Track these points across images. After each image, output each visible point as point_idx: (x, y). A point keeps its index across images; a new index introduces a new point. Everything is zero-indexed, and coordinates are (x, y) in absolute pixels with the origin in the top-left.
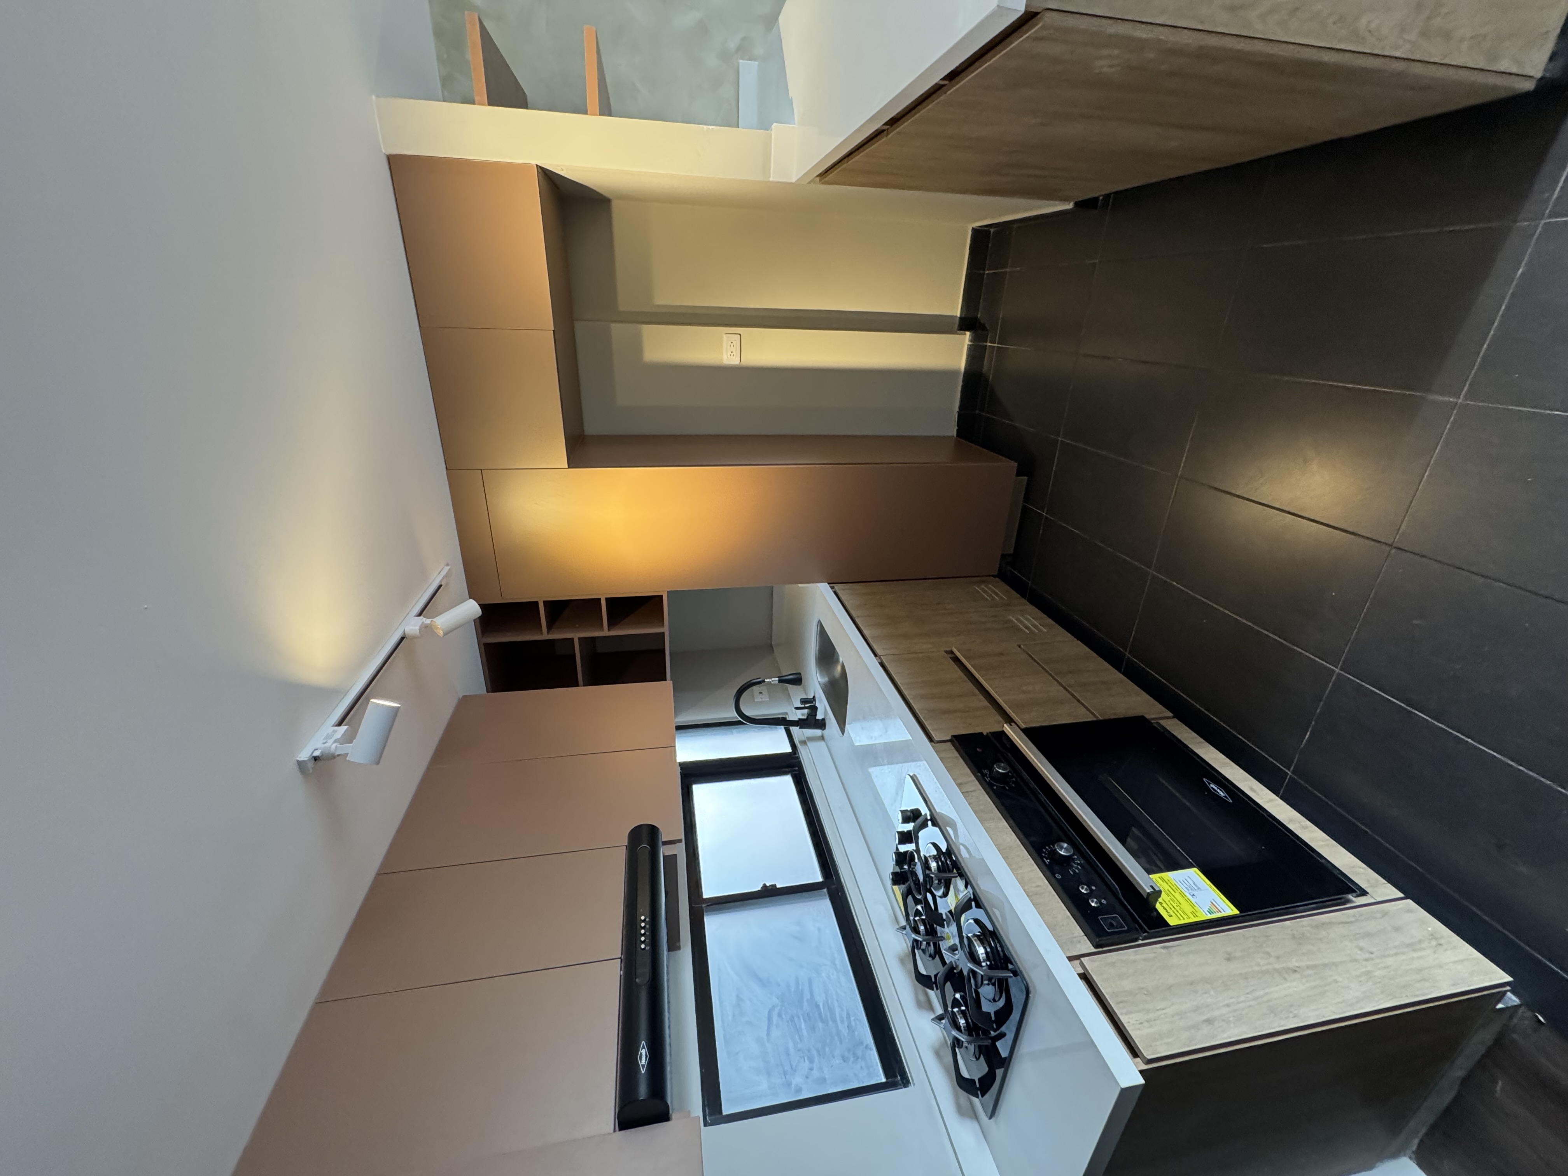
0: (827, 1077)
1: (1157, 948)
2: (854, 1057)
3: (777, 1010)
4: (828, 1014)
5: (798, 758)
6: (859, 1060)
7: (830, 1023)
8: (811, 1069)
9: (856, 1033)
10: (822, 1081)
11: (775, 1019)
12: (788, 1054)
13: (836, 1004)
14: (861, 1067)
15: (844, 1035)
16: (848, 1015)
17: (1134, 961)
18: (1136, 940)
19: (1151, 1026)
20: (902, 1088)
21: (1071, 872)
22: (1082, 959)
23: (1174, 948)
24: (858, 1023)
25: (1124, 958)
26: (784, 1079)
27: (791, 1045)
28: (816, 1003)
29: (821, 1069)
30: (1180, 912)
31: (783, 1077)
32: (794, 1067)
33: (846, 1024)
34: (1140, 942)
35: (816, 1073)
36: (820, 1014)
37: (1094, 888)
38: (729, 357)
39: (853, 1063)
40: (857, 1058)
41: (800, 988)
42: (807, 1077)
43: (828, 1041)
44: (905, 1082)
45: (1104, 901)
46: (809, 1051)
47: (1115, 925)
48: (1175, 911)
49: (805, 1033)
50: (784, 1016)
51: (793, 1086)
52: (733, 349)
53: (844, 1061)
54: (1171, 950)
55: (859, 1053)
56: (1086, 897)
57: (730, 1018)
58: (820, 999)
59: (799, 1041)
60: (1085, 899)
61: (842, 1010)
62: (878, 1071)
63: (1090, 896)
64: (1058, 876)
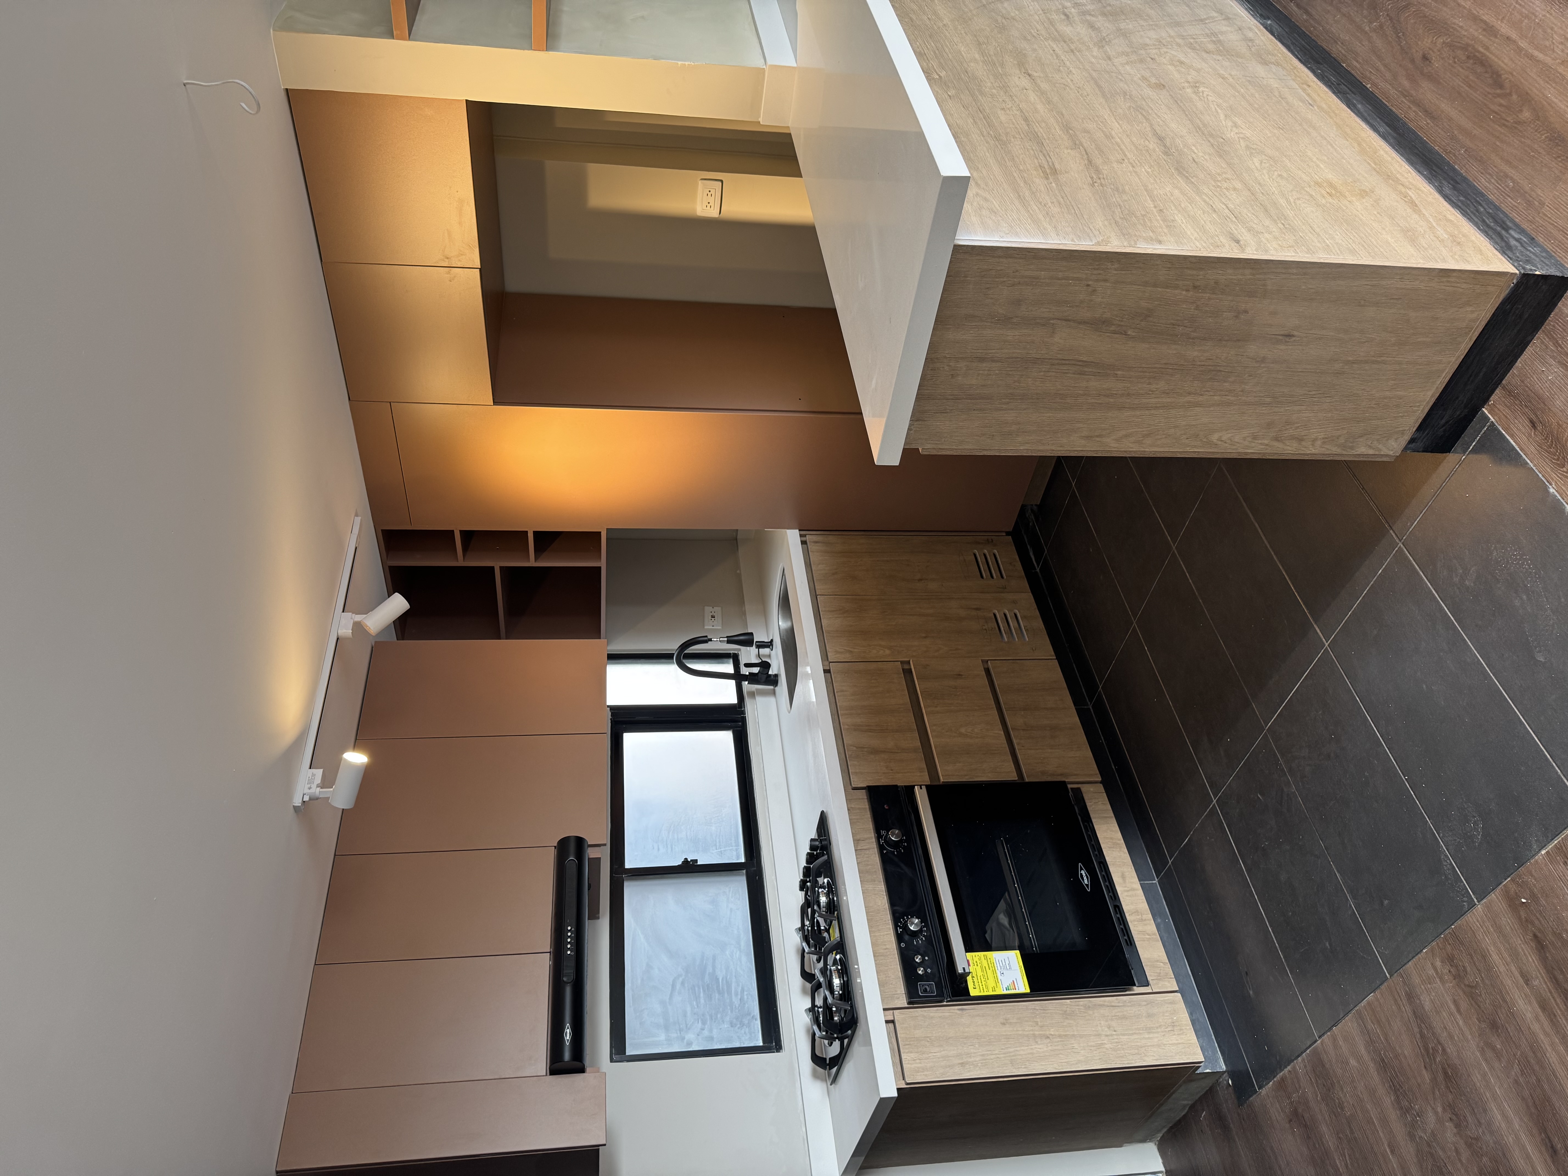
0: (715, 1036)
1: (954, 1009)
2: (740, 1024)
3: (681, 979)
4: (725, 988)
5: (743, 712)
6: (745, 1027)
7: (726, 995)
8: (703, 1029)
9: (747, 1006)
10: (711, 1039)
11: (678, 986)
12: (685, 1016)
13: (734, 980)
14: (745, 1033)
15: (735, 1006)
16: (743, 990)
17: (932, 1017)
18: (942, 1001)
19: (920, 1063)
20: (774, 1052)
21: (915, 943)
22: (894, 1011)
23: (967, 1011)
24: (750, 997)
25: (925, 1014)
26: (679, 1034)
27: (689, 1009)
28: (716, 976)
29: (711, 1030)
30: (984, 986)
31: (679, 1032)
32: (688, 1026)
33: (739, 997)
34: (945, 1003)
35: (706, 1033)
36: (718, 986)
37: (926, 958)
38: (705, 208)
39: (739, 1028)
40: (742, 1025)
41: (705, 962)
42: (698, 1035)
43: (721, 1009)
44: (778, 1048)
45: (929, 971)
46: (703, 1015)
47: (928, 990)
48: (981, 984)
49: (702, 1001)
50: (686, 985)
51: (685, 1040)
52: (711, 200)
53: (732, 1026)
54: (965, 1012)
55: (746, 1022)
56: (917, 965)
57: (639, 981)
58: (720, 975)
59: (696, 1007)
60: (916, 966)
61: (738, 985)
62: (758, 1037)
63: (920, 964)
64: (903, 945)
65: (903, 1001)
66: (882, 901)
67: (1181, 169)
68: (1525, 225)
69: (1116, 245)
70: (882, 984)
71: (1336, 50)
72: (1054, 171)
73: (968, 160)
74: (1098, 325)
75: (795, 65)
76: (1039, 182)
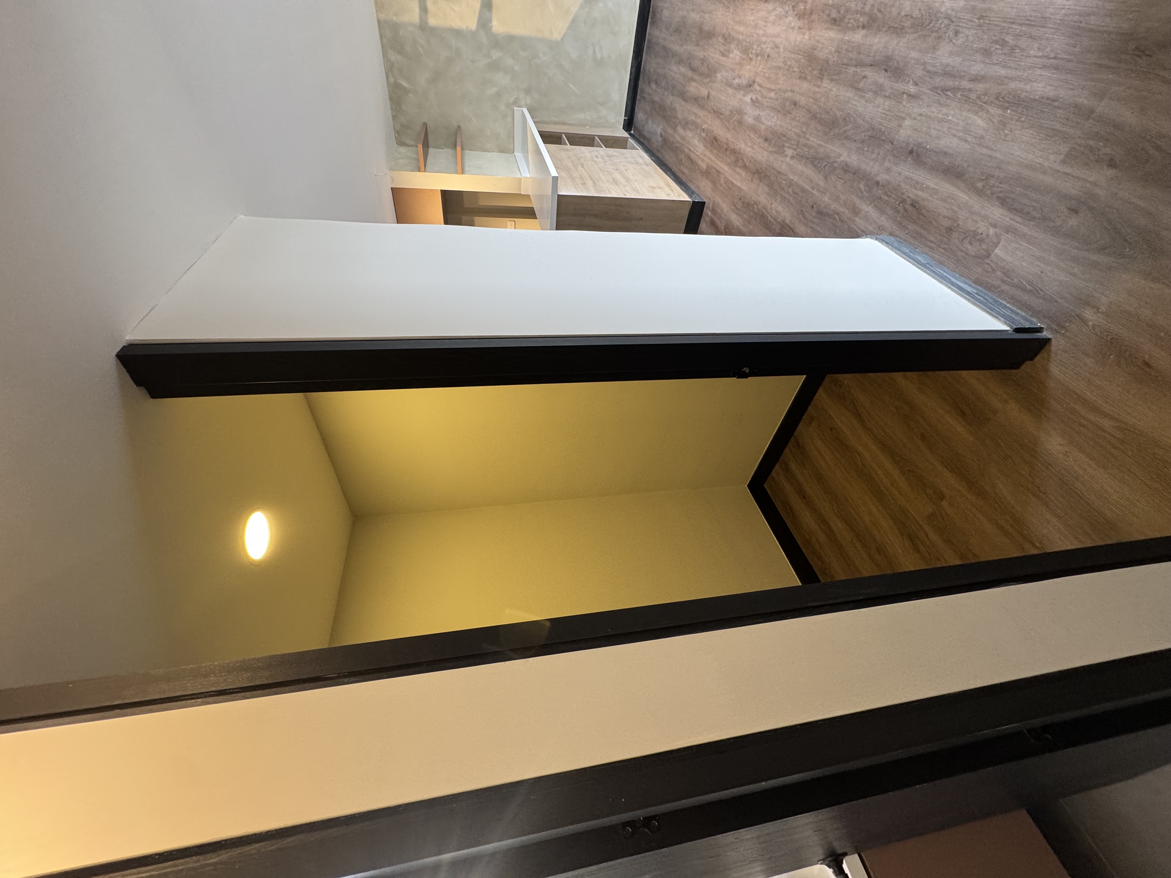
67: (616, 184)
68: (697, 193)
69: (596, 195)
71: (667, 163)
72: (585, 184)
73: (558, 173)
74: (595, 216)
75: (529, 176)
76: (581, 186)
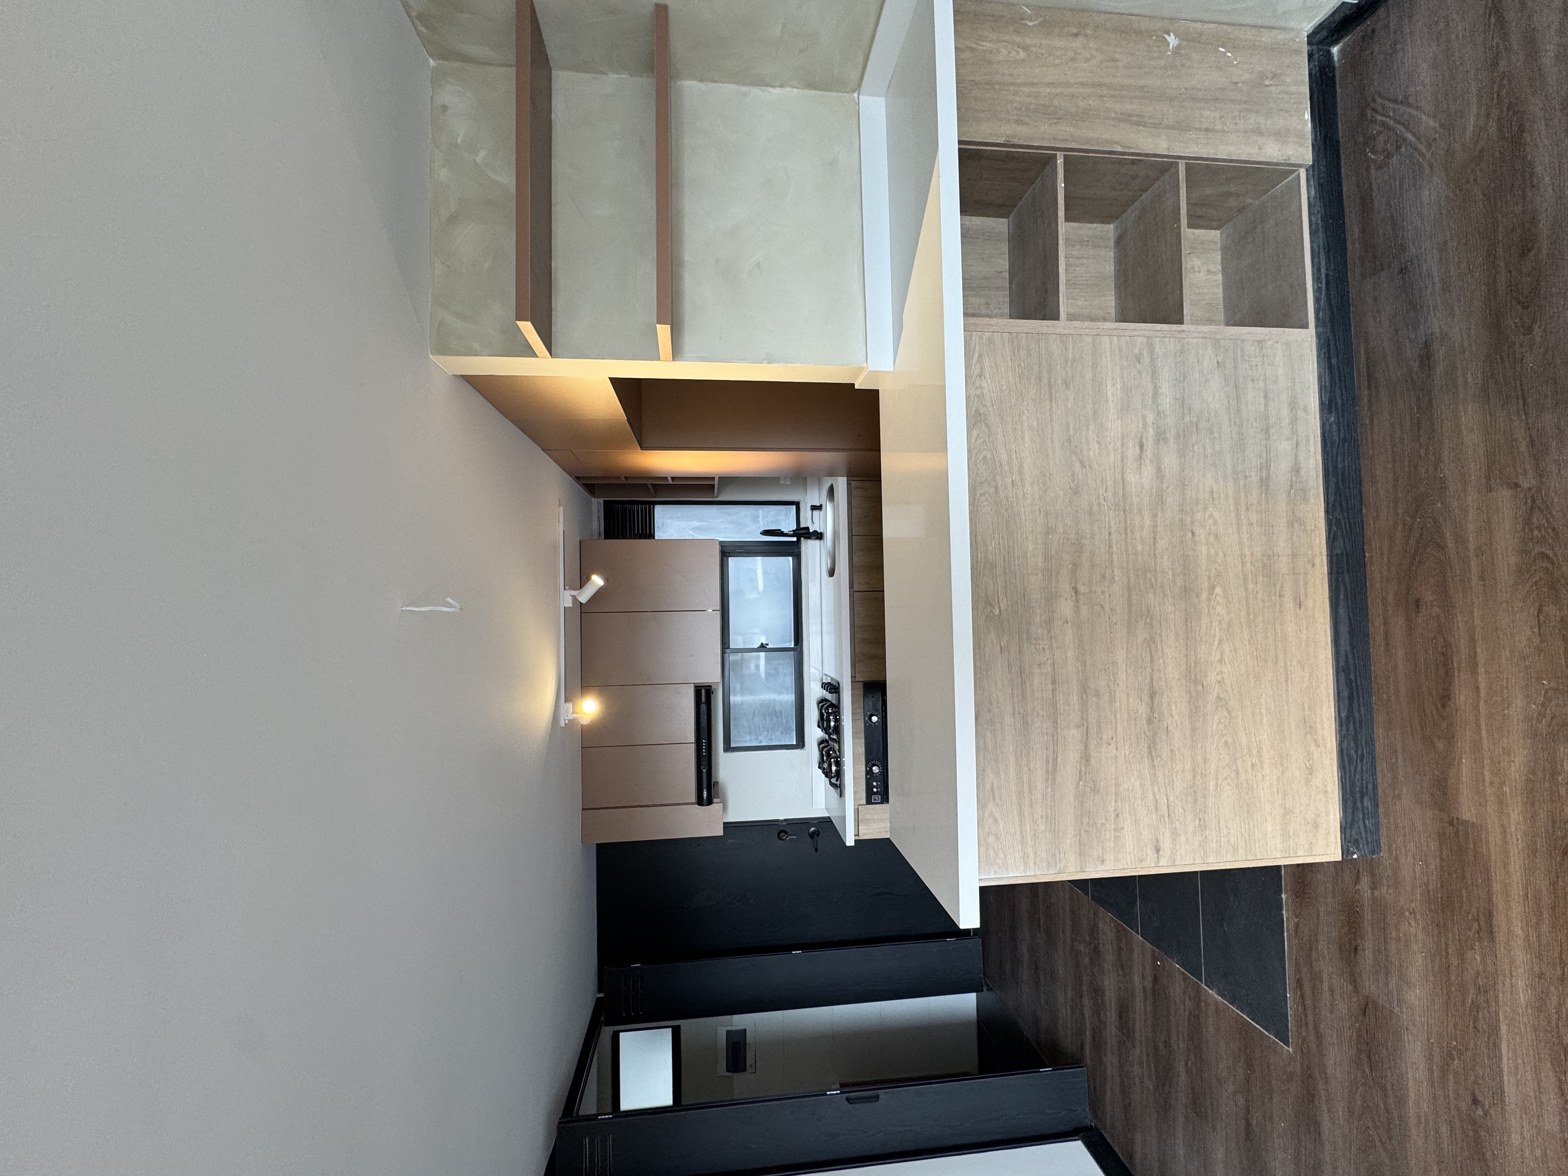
0: (773, 738)
2: (786, 731)
3: (758, 710)
4: (779, 715)
5: (800, 548)
6: (788, 733)
7: (780, 718)
9: (789, 724)
10: (771, 740)
11: (756, 713)
12: (759, 726)
13: (784, 711)
14: (788, 736)
15: (784, 722)
16: (788, 716)
17: (875, 810)
18: (880, 804)
19: (868, 829)
20: (800, 752)
22: (859, 806)
24: (791, 719)
25: (872, 808)
26: (756, 737)
27: (761, 724)
28: (775, 709)
32: (761, 733)
33: (786, 720)
35: (769, 736)
39: (785, 734)
42: (765, 738)
44: (803, 751)
45: (877, 790)
46: (768, 728)
47: (875, 798)
49: (768, 721)
50: (760, 713)
51: (759, 740)
53: (782, 732)
55: (789, 730)
59: (765, 723)
60: (872, 786)
61: (786, 714)
62: (794, 739)
63: (875, 787)
64: (868, 776)
65: (864, 801)
66: (862, 750)
70: (855, 793)
